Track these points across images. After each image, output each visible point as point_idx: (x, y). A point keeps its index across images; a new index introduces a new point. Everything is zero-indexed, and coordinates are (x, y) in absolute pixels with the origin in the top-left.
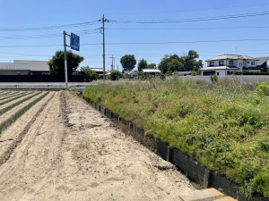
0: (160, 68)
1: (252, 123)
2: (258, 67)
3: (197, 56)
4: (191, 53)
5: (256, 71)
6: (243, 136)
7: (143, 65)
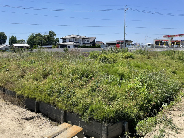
0: (28, 43)
1: (87, 77)
2: (91, 43)
3: (55, 35)
4: (50, 32)
5: (90, 45)
6: (82, 85)
7: (13, 40)
